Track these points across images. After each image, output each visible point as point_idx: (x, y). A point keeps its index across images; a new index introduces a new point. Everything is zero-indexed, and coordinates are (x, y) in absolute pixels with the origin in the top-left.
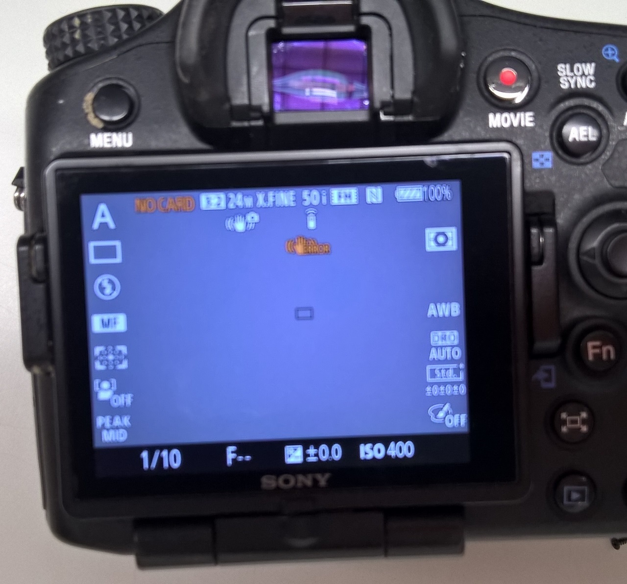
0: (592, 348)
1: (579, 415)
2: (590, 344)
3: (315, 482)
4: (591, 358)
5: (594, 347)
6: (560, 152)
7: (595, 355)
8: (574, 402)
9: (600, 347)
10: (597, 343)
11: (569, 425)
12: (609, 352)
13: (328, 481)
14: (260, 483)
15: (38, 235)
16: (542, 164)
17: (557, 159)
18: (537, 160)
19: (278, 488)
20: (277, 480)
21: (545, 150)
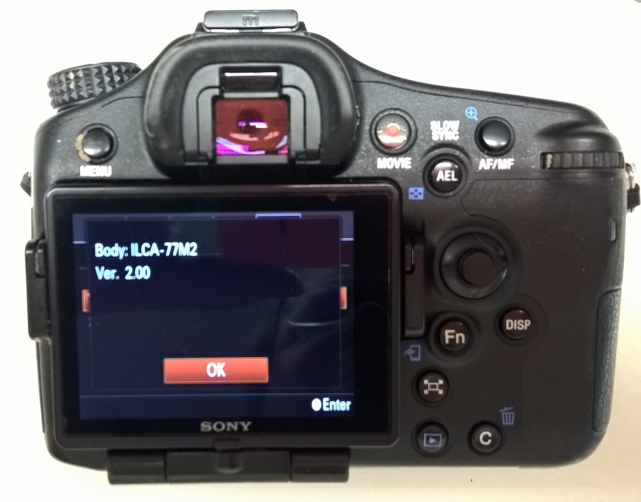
0: (448, 335)
1: (438, 382)
2: (447, 332)
3: (240, 427)
4: (447, 342)
5: (450, 334)
6: (430, 188)
7: (450, 340)
8: (434, 372)
9: (454, 334)
10: (453, 331)
11: (430, 389)
12: (460, 338)
13: (249, 427)
14: (200, 427)
15: (41, 242)
16: (416, 196)
17: (428, 193)
18: (412, 193)
19: (213, 431)
20: (212, 425)
21: (419, 186)
